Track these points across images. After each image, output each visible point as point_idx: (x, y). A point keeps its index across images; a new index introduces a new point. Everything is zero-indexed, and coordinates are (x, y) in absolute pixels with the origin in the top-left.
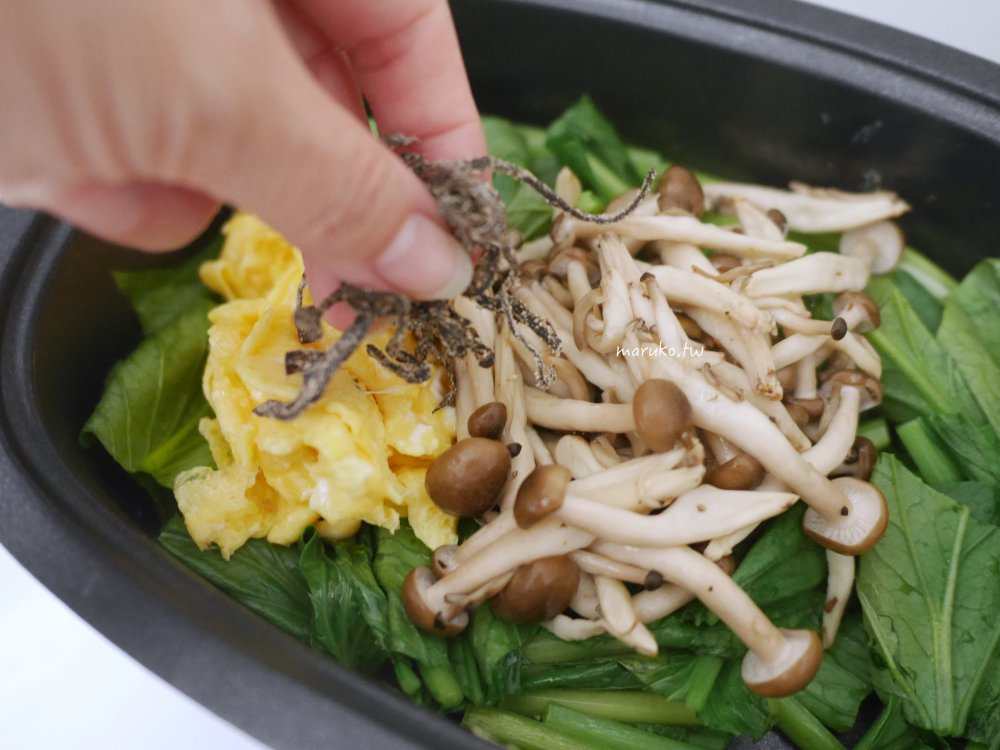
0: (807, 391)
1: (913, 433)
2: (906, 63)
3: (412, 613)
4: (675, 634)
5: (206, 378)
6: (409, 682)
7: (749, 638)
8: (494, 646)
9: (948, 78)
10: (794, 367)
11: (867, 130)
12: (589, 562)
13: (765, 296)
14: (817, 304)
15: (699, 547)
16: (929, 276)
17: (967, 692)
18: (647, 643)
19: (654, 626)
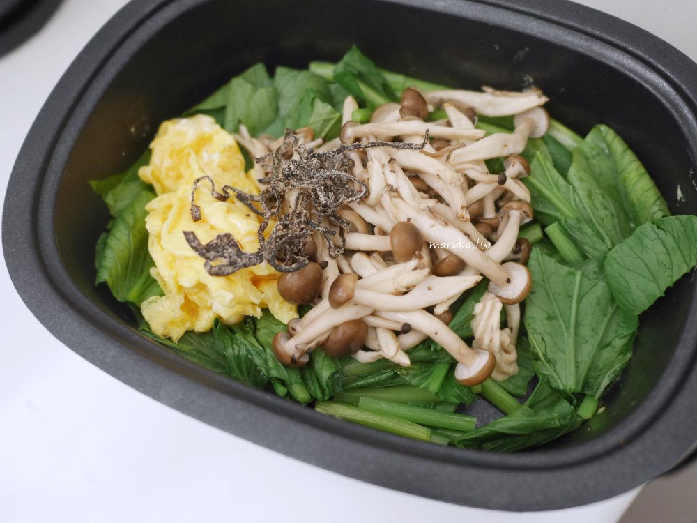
0: (490, 213)
1: (553, 230)
2: (539, 13)
3: (278, 356)
4: (422, 354)
5: (150, 245)
6: (281, 390)
7: (457, 357)
8: (325, 370)
9: (563, 20)
10: (481, 201)
11: (521, 53)
12: (373, 321)
13: (461, 163)
14: (495, 166)
15: (430, 310)
16: (565, 136)
17: (583, 369)
18: (405, 360)
19: (408, 352)
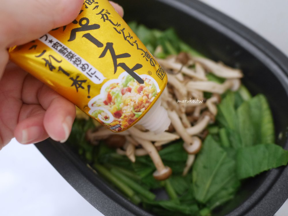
0: (197, 114)
1: (223, 132)
4: (144, 160)
6: (81, 152)
8: (103, 150)
10: (194, 108)
12: (128, 139)
14: (207, 95)
15: (153, 143)
18: (133, 159)
